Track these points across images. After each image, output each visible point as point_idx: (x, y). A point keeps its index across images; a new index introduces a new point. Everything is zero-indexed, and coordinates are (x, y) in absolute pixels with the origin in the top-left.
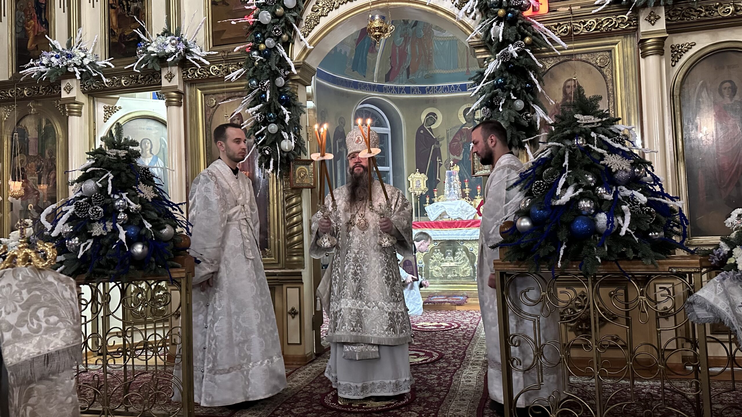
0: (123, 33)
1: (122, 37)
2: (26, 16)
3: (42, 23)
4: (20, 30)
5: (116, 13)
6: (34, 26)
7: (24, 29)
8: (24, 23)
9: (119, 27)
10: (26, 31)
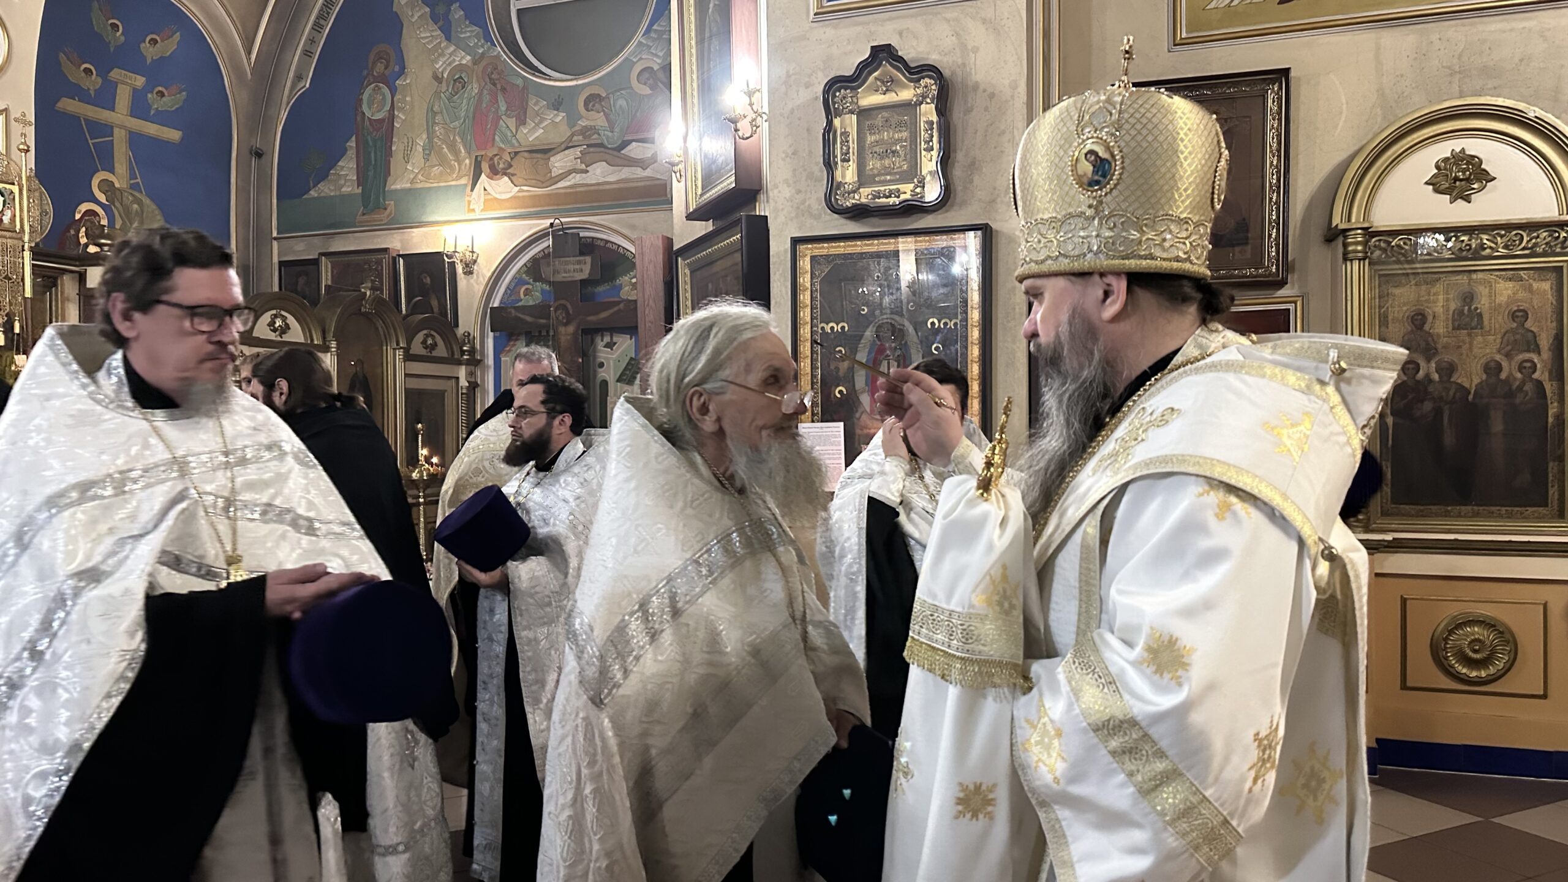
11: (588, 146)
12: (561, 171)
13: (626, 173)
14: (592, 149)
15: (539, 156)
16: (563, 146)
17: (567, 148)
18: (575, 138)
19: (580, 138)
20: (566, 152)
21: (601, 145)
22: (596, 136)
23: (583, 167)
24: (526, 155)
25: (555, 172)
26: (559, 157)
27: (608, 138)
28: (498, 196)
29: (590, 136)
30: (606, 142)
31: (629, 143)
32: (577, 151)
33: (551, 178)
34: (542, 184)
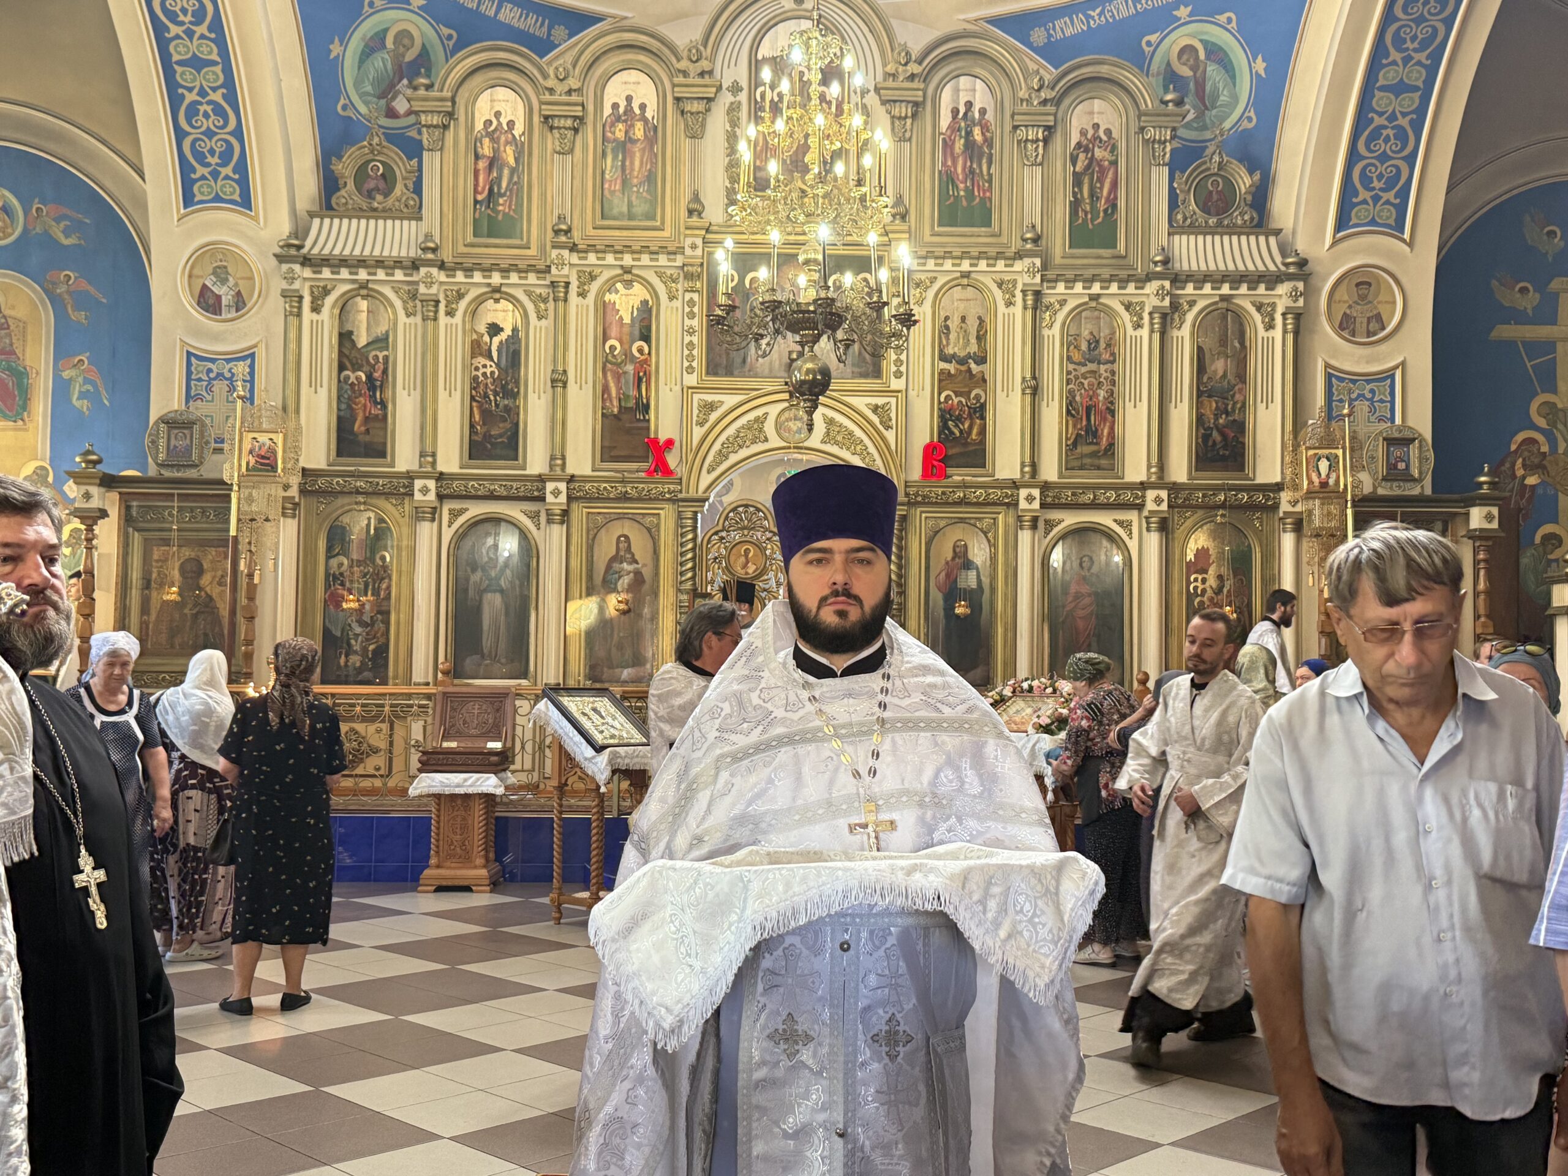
0: (488, 431)
1: (487, 436)
2: (354, 391)
3: (376, 403)
4: (343, 406)
5: (480, 407)
6: (365, 406)
7: (349, 407)
8: (349, 398)
9: (484, 424)
10: (352, 409)
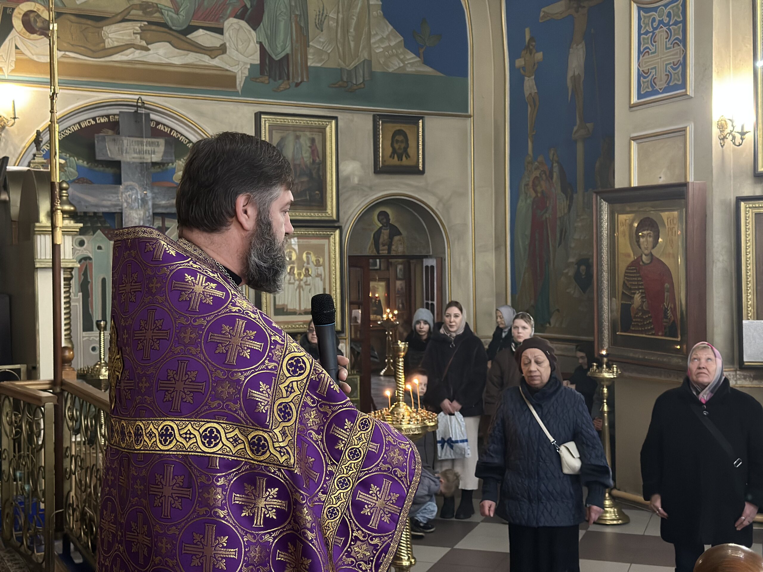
11: (150, 23)
12: (116, 44)
13: (192, 58)
14: (154, 27)
15: (89, 22)
16: (119, 18)
17: (124, 20)
18: (133, 12)
19: (140, 13)
20: (124, 24)
21: (164, 25)
22: (157, 15)
23: (144, 43)
24: (73, 18)
25: (109, 43)
26: (114, 27)
27: (171, 18)
28: (35, 58)
29: (151, 13)
30: (170, 24)
31: (196, 28)
32: (137, 26)
33: (104, 49)
34: (94, 53)
